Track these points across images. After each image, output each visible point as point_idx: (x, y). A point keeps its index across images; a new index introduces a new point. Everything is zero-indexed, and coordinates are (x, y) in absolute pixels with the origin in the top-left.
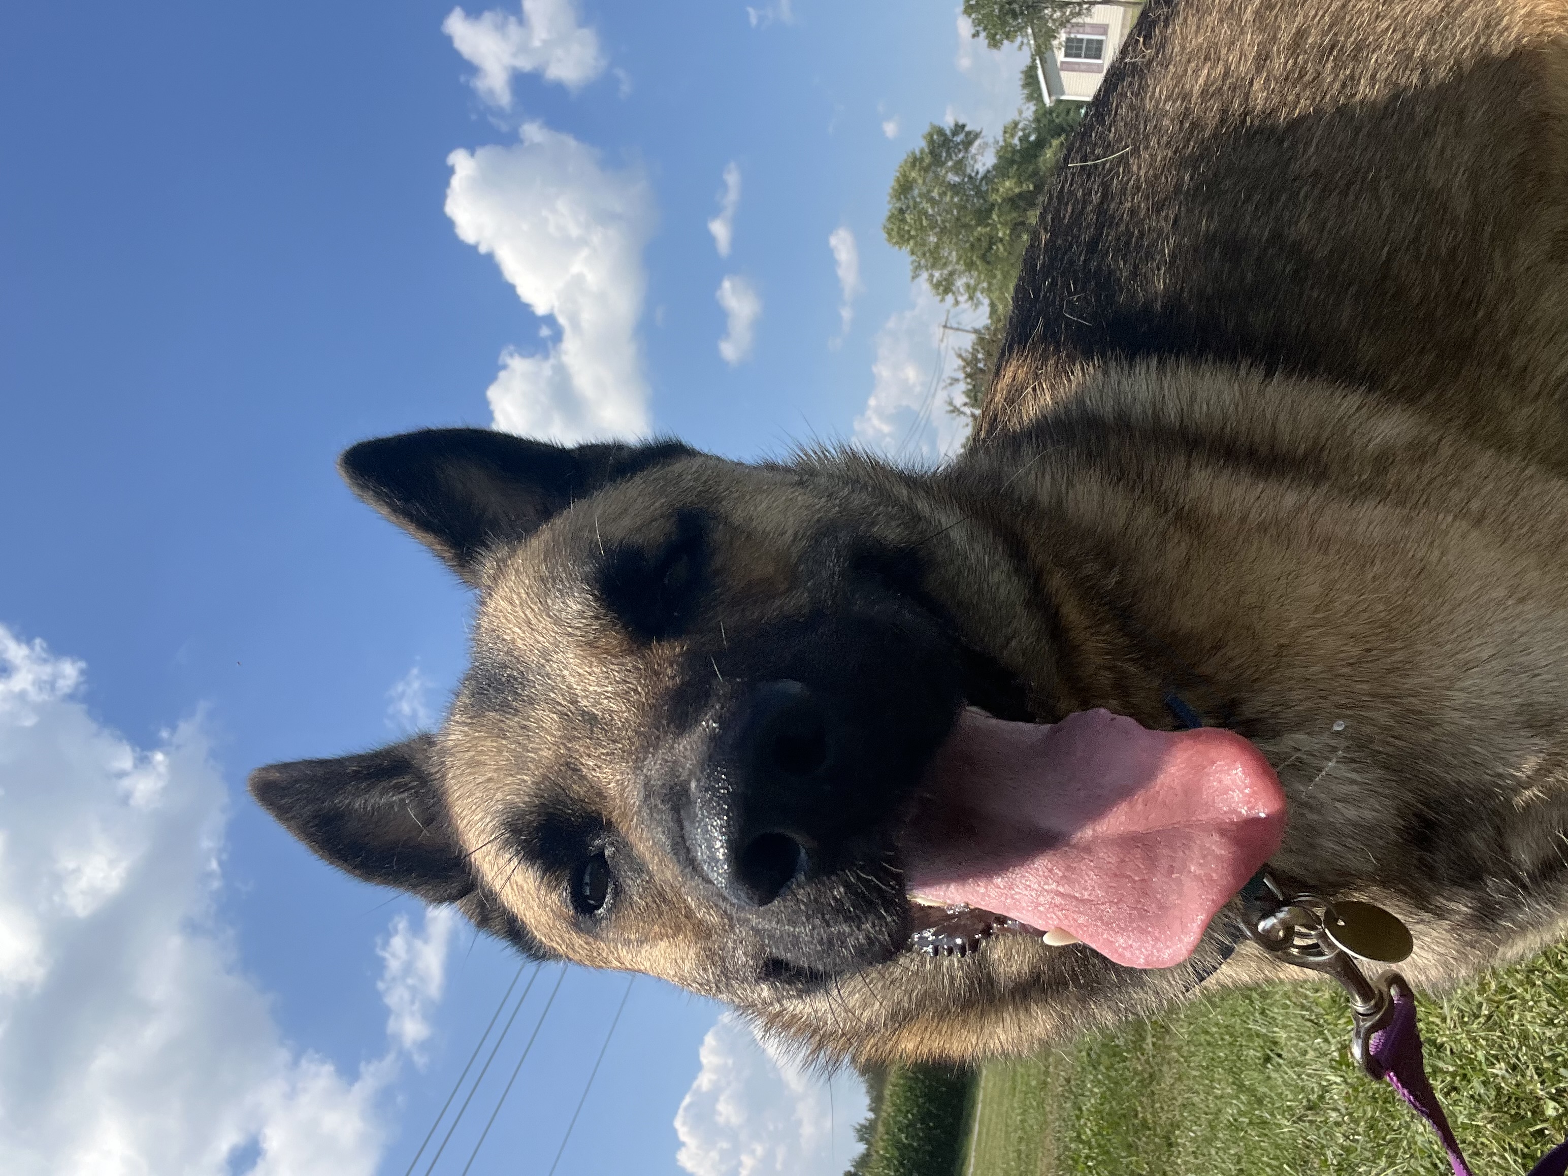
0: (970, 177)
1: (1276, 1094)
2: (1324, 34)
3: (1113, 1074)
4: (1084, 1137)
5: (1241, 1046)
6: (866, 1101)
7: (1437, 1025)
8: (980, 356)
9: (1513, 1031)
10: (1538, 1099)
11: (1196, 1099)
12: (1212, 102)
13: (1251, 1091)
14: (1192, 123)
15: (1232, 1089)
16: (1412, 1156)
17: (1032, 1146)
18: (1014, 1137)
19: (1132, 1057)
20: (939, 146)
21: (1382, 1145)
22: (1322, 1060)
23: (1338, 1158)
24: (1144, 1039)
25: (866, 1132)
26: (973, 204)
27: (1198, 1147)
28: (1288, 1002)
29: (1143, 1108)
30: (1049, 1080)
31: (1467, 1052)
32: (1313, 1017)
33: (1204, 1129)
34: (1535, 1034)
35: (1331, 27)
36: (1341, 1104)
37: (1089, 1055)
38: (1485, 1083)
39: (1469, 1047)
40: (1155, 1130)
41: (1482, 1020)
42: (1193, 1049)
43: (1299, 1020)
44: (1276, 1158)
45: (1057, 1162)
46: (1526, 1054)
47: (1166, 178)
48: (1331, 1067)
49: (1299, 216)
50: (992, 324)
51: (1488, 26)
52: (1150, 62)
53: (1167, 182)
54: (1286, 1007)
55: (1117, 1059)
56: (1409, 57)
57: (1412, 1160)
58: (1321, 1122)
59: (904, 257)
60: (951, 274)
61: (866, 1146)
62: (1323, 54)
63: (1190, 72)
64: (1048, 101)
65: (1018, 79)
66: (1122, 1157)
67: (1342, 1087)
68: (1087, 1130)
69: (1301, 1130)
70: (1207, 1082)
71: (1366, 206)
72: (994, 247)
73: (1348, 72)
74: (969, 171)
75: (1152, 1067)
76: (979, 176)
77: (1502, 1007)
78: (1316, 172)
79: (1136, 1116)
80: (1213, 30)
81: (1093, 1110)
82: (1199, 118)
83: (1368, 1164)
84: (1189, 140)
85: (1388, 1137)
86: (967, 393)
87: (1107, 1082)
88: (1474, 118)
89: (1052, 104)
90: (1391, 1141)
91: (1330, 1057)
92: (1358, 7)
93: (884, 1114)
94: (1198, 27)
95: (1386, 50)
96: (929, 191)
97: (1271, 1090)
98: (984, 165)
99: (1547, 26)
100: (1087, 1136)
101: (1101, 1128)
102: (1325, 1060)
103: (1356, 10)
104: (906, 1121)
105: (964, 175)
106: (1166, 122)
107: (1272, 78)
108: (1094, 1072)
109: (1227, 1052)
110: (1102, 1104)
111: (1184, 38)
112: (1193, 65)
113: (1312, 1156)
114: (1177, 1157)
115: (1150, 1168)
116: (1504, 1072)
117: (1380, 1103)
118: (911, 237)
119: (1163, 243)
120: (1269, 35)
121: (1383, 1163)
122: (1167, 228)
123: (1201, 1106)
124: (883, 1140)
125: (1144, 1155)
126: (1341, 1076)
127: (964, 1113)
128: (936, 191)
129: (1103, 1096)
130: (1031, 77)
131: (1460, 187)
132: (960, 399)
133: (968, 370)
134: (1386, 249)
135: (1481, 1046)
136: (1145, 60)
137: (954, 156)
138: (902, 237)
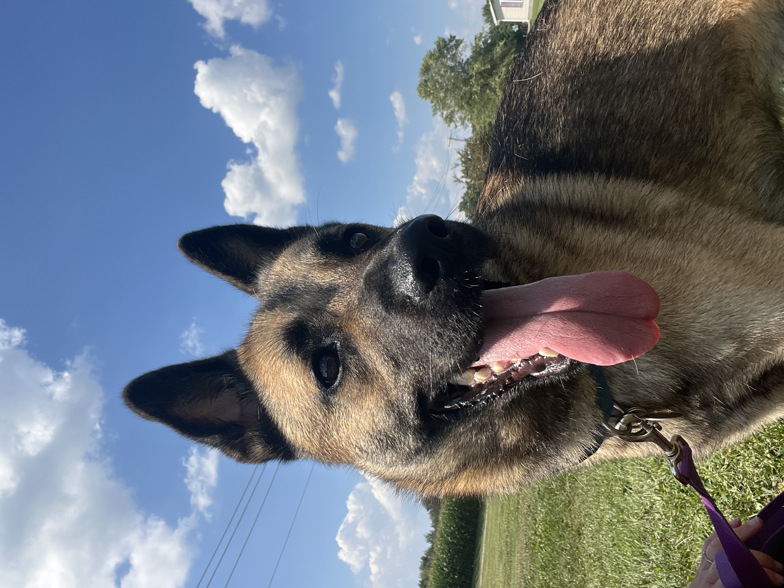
0: (459, 63)
1: (630, 507)
2: (630, 16)
3: (551, 502)
4: (538, 533)
5: (612, 485)
6: (431, 522)
7: (704, 470)
8: (469, 152)
9: (739, 471)
10: (753, 502)
11: (592, 512)
12: (579, 50)
13: (618, 507)
14: (570, 61)
15: (609, 506)
16: (695, 532)
17: (513, 539)
18: (504, 535)
19: (560, 493)
20: (443, 48)
21: (681, 528)
22: (651, 490)
23: (661, 535)
24: (565, 484)
25: (431, 537)
26: (461, 76)
27: (593, 535)
28: (633, 463)
29: (566, 517)
30: (519, 507)
31: (719, 482)
32: (646, 470)
33: (596, 526)
34: (750, 472)
35: (633, 13)
36: (661, 510)
37: (539, 494)
38: (728, 496)
39: (720, 480)
40: (572, 527)
41: (725, 467)
42: (589, 488)
43: (639, 471)
44: (631, 537)
45: (525, 546)
46: (746, 482)
47: (559, 87)
48: (655, 493)
49: (622, 104)
50: (474, 136)
51: (705, 9)
52: (549, 31)
53: (560, 89)
54: (633, 465)
55: (553, 495)
56: (670, 26)
57: (695, 535)
58: (651, 519)
59: (428, 104)
60: (453, 112)
61: (431, 544)
62: (629, 27)
63: (568, 36)
64: (496, 23)
65: (481, 12)
66: (557, 542)
67: (661, 502)
68: (540, 530)
69: (642, 523)
70: (596, 503)
71: (652, 98)
72: (473, 97)
73: (641, 34)
74: (458, 59)
75: (569, 498)
76: (464, 62)
77: (734, 460)
78: (629, 82)
79: (563, 521)
80: (578, 16)
81: (542, 520)
82: (573, 57)
83: (675, 537)
84: (569, 68)
85: (683, 524)
86: (463, 171)
87: (548, 506)
88: (701, 53)
89: (498, 24)
90: (685, 526)
91: (654, 488)
92: (645, 3)
93: (439, 529)
94: (571, 14)
95: (659, 23)
96: (439, 71)
97: (627, 506)
98: (466, 56)
99: (733, 8)
100: (539, 532)
101: (546, 529)
102: (653, 490)
103: (644, 5)
104: (450, 531)
105: (456, 61)
106: (558, 60)
107: (606, 38)
108: (541, 502)
109: (605, 488)
110: (546, 517)
111: (565, 20)
112: (569, 32)
113: (648, 535)
114: (584, 540)
115: (571, 546)
116: (736, 490)
117: (679, 508)
118: (431, 94)
119: (559, 119)
120: (604, 18)
121: (681, 536)
122: (560, 112)
123: (594, 515)
124: (439, 541)
125: (567, 540)
126: (660, 497)
127: (479, 525)
128: (442, 70)
129: (546, 513)
130: (487, 10)
131: (696, 86)
132: (460, 175)
133: (463, 159)
134: (663, 117)
135: (725, 479)
136: (546, 30)
137: (450, 52)
138: (427, 94)
